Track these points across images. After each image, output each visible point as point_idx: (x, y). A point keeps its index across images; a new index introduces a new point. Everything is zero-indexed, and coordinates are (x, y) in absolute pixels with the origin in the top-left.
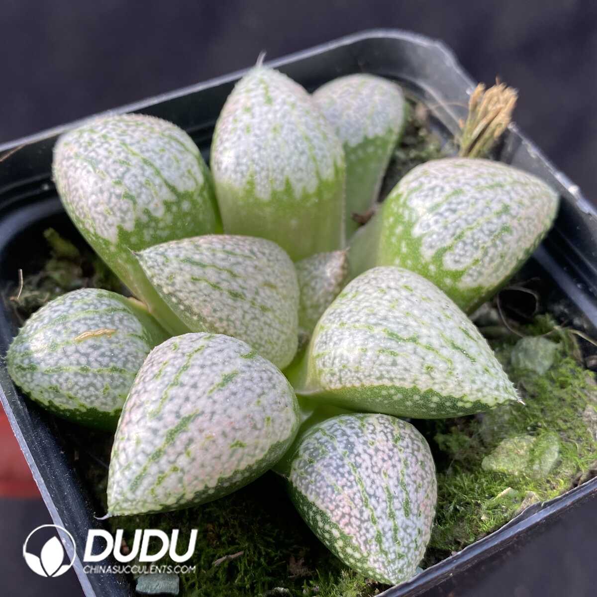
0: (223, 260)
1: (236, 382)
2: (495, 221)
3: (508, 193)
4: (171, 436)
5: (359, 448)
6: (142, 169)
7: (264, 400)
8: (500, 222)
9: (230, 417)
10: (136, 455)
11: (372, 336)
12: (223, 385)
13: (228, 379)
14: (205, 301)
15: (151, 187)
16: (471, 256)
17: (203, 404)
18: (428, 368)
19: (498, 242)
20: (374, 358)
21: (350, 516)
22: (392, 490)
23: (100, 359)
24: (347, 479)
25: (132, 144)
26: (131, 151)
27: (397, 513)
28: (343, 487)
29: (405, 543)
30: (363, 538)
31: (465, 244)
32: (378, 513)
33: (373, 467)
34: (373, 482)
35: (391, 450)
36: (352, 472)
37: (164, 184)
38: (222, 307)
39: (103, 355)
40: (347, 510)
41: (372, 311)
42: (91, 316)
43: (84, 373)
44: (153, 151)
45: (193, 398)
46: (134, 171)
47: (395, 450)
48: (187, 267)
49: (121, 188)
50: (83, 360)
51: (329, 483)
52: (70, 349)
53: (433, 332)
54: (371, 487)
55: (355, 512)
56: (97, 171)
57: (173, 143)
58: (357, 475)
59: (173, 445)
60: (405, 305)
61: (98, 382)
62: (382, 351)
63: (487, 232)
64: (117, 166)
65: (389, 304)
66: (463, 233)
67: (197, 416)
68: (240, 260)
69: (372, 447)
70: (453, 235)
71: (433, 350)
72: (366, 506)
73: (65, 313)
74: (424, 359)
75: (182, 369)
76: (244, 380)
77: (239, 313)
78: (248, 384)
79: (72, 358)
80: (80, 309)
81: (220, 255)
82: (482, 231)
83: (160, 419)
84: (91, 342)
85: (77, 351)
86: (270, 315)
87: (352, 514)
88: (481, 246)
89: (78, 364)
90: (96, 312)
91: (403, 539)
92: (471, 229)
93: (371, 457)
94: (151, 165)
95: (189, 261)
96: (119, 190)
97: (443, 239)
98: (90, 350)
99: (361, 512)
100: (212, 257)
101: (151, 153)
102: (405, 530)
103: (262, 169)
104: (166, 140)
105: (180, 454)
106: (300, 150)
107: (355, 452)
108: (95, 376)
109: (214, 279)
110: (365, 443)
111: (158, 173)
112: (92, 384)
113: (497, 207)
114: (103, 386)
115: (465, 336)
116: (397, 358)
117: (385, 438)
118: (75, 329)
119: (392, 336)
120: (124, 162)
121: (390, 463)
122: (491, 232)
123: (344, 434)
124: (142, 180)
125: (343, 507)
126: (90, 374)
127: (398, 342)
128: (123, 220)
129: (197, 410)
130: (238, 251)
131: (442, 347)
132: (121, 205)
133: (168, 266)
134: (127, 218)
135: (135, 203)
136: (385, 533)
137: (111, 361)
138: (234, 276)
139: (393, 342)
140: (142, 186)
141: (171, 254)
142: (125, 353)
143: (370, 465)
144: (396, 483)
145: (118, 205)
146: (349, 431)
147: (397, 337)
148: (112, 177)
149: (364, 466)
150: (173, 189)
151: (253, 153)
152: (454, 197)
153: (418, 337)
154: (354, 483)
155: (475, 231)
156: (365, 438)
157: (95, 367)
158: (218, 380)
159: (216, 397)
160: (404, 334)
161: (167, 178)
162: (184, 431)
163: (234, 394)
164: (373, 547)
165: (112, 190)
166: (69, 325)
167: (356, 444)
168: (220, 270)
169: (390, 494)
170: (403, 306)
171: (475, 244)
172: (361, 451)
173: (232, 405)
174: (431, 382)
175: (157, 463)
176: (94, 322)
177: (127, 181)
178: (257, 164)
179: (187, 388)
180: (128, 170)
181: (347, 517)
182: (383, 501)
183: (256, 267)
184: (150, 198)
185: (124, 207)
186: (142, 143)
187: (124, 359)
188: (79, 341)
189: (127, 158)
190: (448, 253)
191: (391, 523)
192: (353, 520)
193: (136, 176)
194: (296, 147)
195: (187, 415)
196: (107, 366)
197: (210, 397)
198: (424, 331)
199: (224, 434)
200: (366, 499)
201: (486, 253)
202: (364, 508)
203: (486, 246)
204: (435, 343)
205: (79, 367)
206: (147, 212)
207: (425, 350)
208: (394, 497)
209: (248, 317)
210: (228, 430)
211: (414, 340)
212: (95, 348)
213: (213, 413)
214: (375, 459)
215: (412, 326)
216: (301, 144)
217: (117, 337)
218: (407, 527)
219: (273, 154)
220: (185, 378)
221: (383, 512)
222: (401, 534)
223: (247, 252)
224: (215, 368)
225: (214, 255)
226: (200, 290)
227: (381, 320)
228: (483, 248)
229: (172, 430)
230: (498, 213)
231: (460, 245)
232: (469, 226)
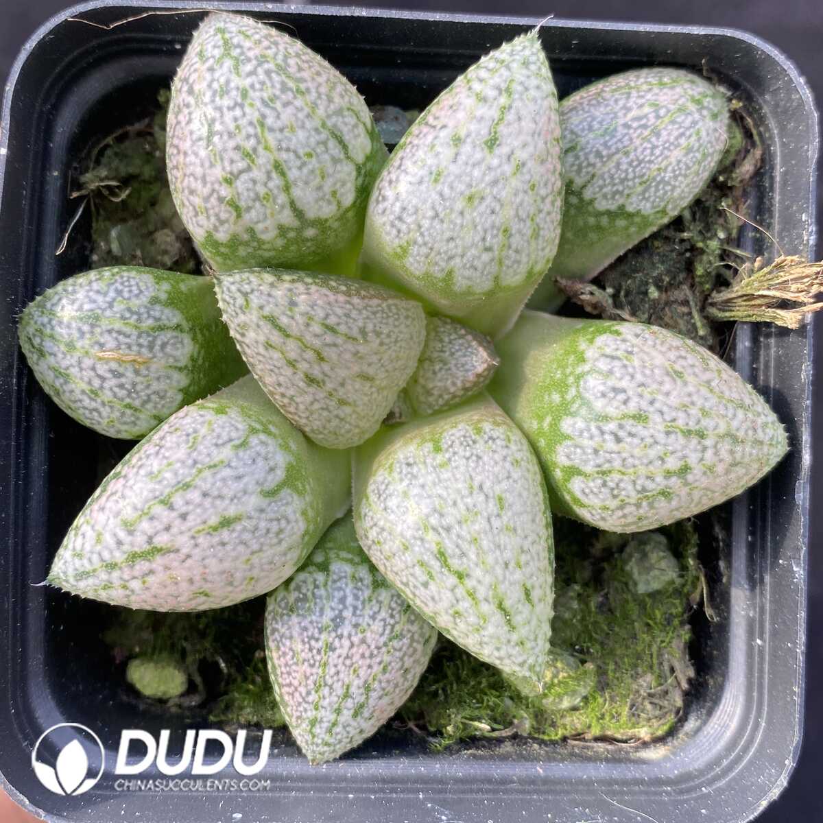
0: (316, 336)
1: (233, 530)
2: (659, 479)
3: (704, 449)
4: (133, 557)
5: (346, 630)
6: (268, 173)
7: (255, 560)
8: (665, 482)
9: (205, 567)
10: (92, 552)
11: (422, 540)
12: (215, 529)
13: (226, 523)
14: (272, 371)
15: (268, 205)
16: (604, 500)
17: (184, 542)
18: (457, 613)
19: (644, 504)
20: (410, 564)
21: (296, 689)
22: (353, 690)
23: (116, 390)
24: (313, 657)
25: (271, 130)
26: (266, 141)
27: (345, 712)
28: (304, 660)
29: (339, 737)
30: (299, 714)
31: (604, 484)
32: (326, 703)
33: (347, 657)
34: (338, 673)
35: (378, 648)
36: (323, 652)
37: (288, 206)
38: (289, 385)
39: (121, 386)
40: (296, 683)
41: (442, 507)
42: (127, 330)
43: (93, 396)
44: (295, 152)
45: (174, 530)
46: (257, 174)
47: (384, 649)
48: (266, 328)
49: (229, 190)
50: (96, 383)
51: (294, 648)
52: (87, 362)
53: (488, 579)
54: (332, 677)
55: (303, 690)
56: (211, 148)
57: (332, 143)
58: (325, 658)
59: (132, 567)
60: (480, 525)
61: (105, 411)
62: (422, 564)
63: (639, 488)
64: (236, 156)
65: (464, 512)
66: (610, 472)
67: (169, 551)
68: (339, 341)
69: (360, 635)
70: (599, 466)
71: (473, 599)
72: (316, 692)
73: (99, 312)
74: (457, 601)
75: (181, 485)
76: (245, 529)
77: (308, 398)
78: (246, 536)
79: (84, 373)
80: (118, 315)
81: (316, 328)
82: (634, 482)
83: (131, 533)
84: (114, 365)
85: (93, 369)
86: (348, 410)
87: (299, 689)
88: (621, 497)
89: (90, 383)
90: (136, 327)
91: (337, 734)
92: (623, 474)
93: (352, 645)
94: (283, 174)
95: (272, 320)
96: (225, 191)
97: (586, 462)
98: (109, 375)
99: (308, 693)
100: (303, 328)
101: (292, 155)
102: (344, 727)
103: (425, 244)
104: (324, 135)
105: (134, 578)
106: (488, 244)
107: (339, 631)
108: (103, 404)
109: (292, 355)
110: (356, 626)
111: (287, 188)
112: (96, 410)
113: (673, 463)
114: (109, 417)
115: (523, 596)
116: (431, 582)
117: (381, 630)
118: (102, 340)
119: (442, 556)
120: (248, 155)
121: (368, 661)
122: (644, 489)
123: (342, 600)
124: (262, 191)
125: (294, 678)
126: (99, 400)
127: (442, 567)
128: (216, 229)
129: (173, 546)
130: (342, 329)
131: (486, 600)
132: (220, 211)
133: (244, 313)
134: (221, 229)
135: (239, 216)
136: (321, 721)
137: (129, 395)
138: (321, 359)
139: (438, 564)
140: (257, 198)
141: (256, 301)
142: (148, 392)
143: (345, 655)
144: (361, 685)
145: (217, 210)
146: (350, 600)
147: (446, 561)
148: (224, 169)
149: (338, 651)
150: (298, 213)
151: (424, 217)
152: (631, 421)
153: (468, 575)
154: (317, 664)
155: (625, 478)
156: (360, 621)
157: (107, 396)
158: (214, 521)
159: (201, 540)
160: (455, 563)
161: (295, 199)
162: (149, 560)
163: (223, 544)
164: (304, 725)
165: (217, 186)
166: (98, 330)
167: (347, 622)
168: (305, 347)
169: (347, 692)
170: (477, 527)
171: (615, 492)
172: (346, 634)
173: (214, 556)
174: (453, 626)
175: (110, 573)
176: (127, 340)
177: (241, 185)
178: (422, 235)
179: (174, 514)
180: (249, 169)
181: (293, 688)
182: (337, 695)
183: (356, 354)
184: (261, 217)
185: (223, 216)
186: (287, 133)
187: (145, 398)
188: (100, 359)
189: (255, 150)
190: (581, 478)
191: (333, 717)
192: (297, 695)
193: (254, 182)
194: (484, 239)
195: (159, 547)
196: (122, 400)
197: (193, 538)
198: (478, 573)
199: (191, 581)
200: (320, 686)
201: (621, 508)
202: (313, 692)
203: (627, 500)
204: (482, 592)
205: (89, 388)
206: (251, 231)
207: (464, 593)
208: (351, 697)
209: (316, 406)
210: (197, 578)
211: (460, 576)
212: (116, 374)
213: (188, 556)
214: (355, 649)
215: (469, 559)
216: (494, 237)
217: (148, 369)
218: (349, 725)
219: (448, 235)
220: (178, 500)
221: (330, 704)
222: (338, 729)
223: (355, 332)
224: (218, 502)
225: (308, 325)
226: (271, 358)
227: (442, 527)
228: (622, 501)
229: (136, 553)
230: (668, 472)
231: (599, 482)
232: (623, 470)
